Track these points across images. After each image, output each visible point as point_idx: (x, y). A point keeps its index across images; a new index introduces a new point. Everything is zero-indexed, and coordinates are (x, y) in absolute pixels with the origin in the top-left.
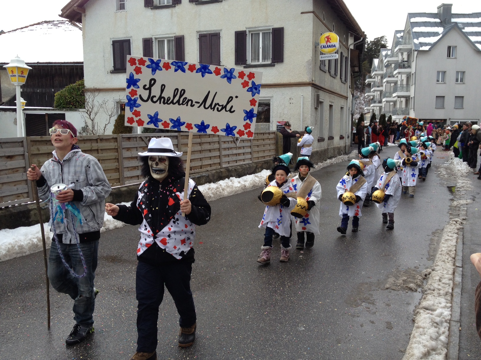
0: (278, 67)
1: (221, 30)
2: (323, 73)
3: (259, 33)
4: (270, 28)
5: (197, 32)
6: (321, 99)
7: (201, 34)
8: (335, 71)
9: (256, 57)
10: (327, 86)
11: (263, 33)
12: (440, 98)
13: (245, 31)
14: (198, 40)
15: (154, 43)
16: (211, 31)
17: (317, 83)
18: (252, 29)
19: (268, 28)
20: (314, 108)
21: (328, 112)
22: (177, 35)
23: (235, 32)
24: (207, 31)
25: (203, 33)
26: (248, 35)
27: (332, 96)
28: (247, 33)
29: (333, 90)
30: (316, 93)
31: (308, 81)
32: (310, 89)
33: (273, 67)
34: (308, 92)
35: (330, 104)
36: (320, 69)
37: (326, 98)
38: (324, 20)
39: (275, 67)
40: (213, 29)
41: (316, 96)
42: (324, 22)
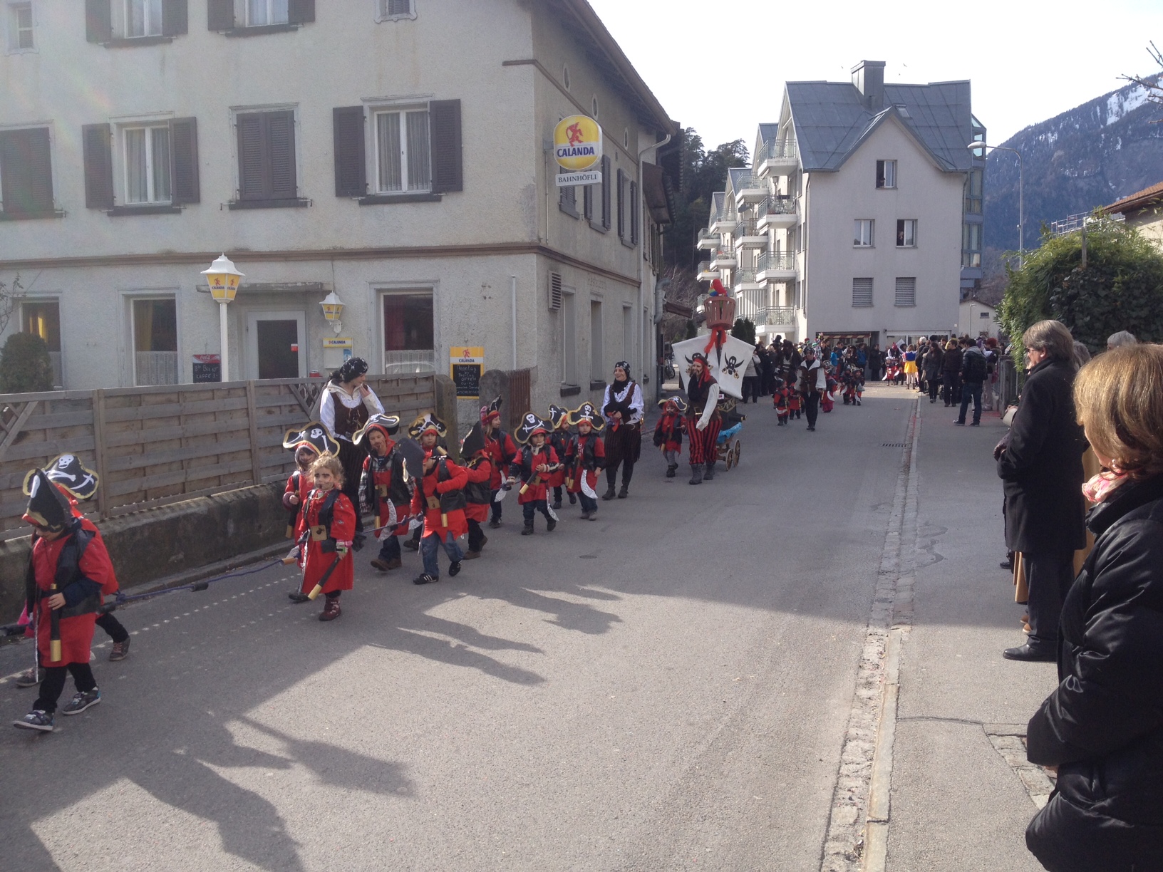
0: (450, 202)
1: (297, 104)
2: (571, 220)
3: (398, 115)
4: (425, 100)
5: (233, 108)
6: (565, 286)
7: (243, 115)
8: (604, 217)
9: (391, 177)
10: (581, 253)
11: (407, 114)
12: (863, 284)
13: (361, 108)
14: (235, 131)
15: (115, 136)
16: (270, 106)
17: (553, 245)
18: (379, 104)
19: (421, 101)
20: (546, 309)
21: (587, 320)
22: (176, 117)
23: (335, 110)
24: (259, 107)
25: (247, 111)
26: (368, 119)
27: (598, 278)
28: (367, 113)
29: (598, 265)
30: (551, 272)
31: (527, 240)
32: (532, 260)
33: (437, 204)
34: (529, 269)
35: (594, 298)
36: (560, 210)
37: (578, 284)
38: (567, 87)
39: (442, 203)
40: (274, 101)
41: (551, 279)
42: (568, 90)
